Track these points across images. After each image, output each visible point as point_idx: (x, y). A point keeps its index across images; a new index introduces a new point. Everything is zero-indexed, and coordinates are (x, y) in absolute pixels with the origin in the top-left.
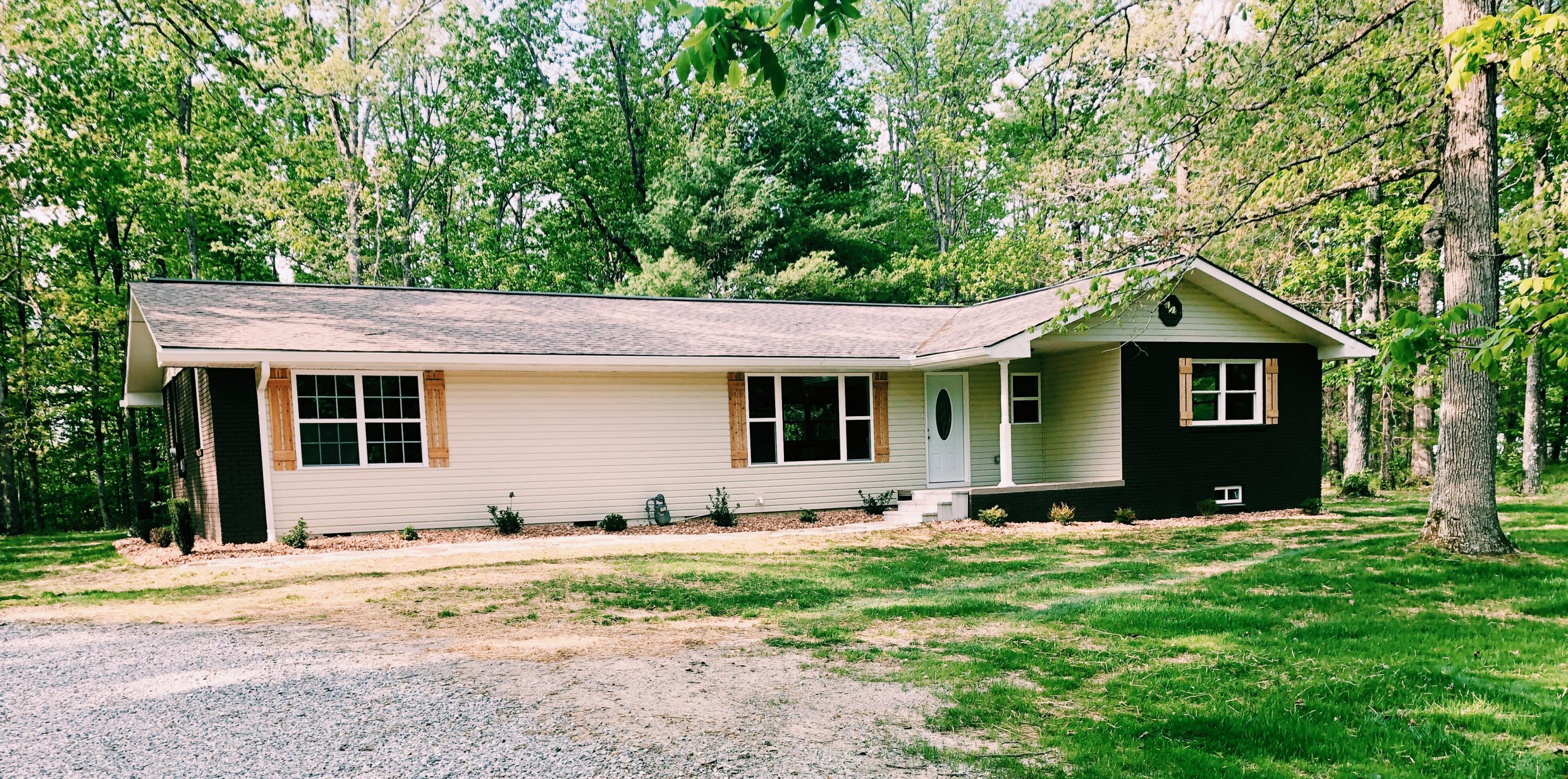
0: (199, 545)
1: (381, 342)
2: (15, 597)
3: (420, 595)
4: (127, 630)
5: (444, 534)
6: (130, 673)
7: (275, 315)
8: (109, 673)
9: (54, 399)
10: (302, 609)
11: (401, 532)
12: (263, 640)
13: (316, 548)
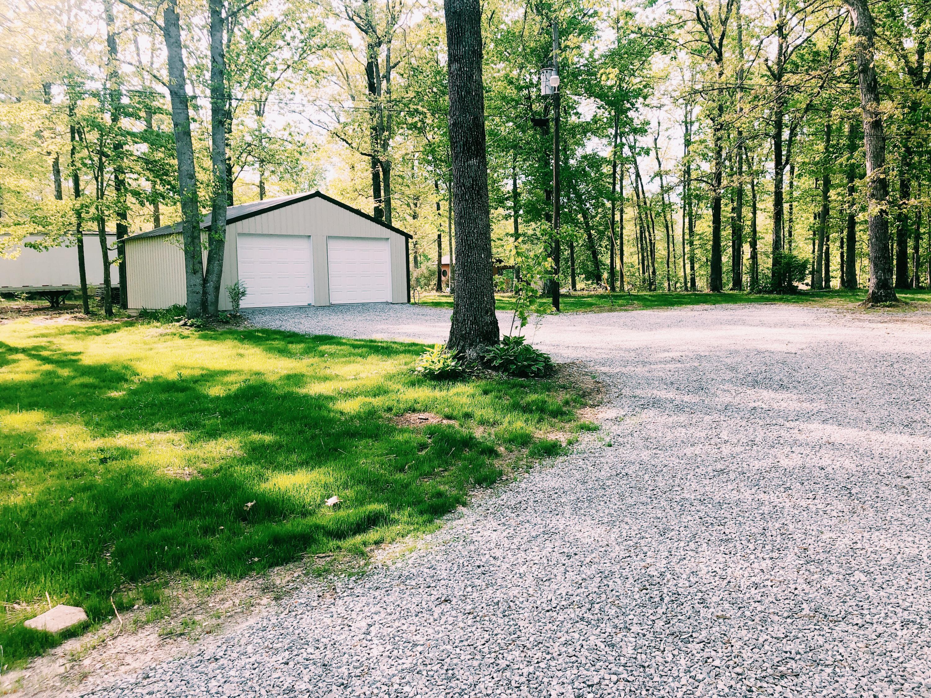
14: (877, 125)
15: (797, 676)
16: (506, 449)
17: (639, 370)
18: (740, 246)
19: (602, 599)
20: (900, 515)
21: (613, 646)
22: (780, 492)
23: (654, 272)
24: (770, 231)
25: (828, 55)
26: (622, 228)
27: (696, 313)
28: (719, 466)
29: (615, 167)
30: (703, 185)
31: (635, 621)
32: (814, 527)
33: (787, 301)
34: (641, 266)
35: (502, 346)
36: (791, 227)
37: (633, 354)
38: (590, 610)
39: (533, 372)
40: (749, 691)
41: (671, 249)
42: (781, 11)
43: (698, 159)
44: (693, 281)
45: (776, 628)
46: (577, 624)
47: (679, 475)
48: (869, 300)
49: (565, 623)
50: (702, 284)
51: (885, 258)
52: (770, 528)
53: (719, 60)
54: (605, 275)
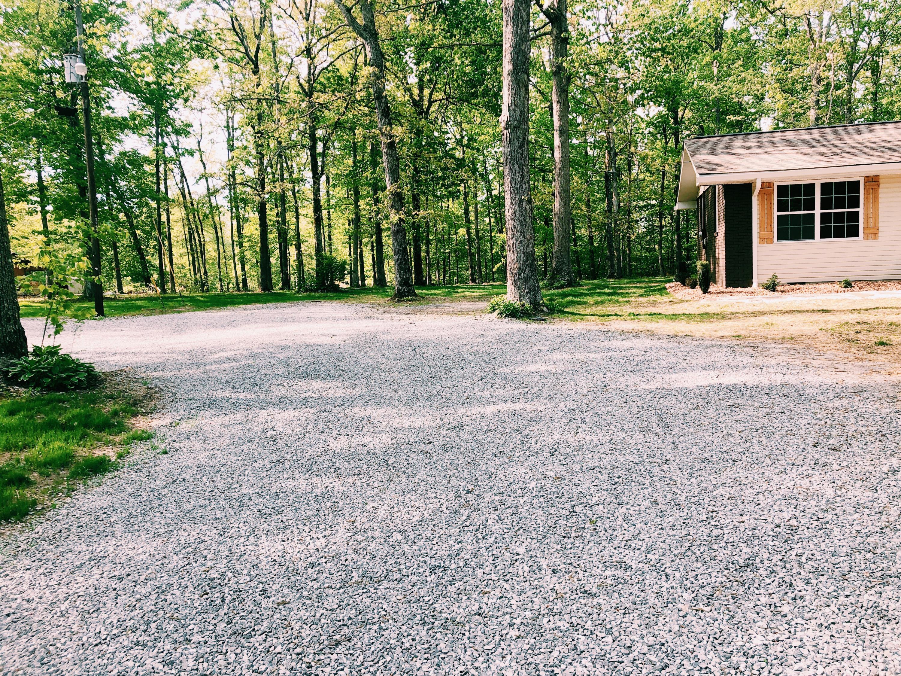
0: (712, 288)
1: (835, 160)
2: (616, 315)
3: (859, 327)
4: (672, 340)
5: (871, 284)
6: (673, 369)
7: (766, 150)
8: (661, 366)
9: (641, 208)
10: (775, 333)
11: (840, 282)
12: (753, 353)
13: (783, 291)
14: (391, 146)
15: (349, 640)
16: (41, 474)
17: (194, 372)
18: (286, 248)
19: (159, 616)
20: (425, 476)
21: (172, 663)
22: (331, 473)
23: (206, 273)
24: (312, 235)
25: (350, 80)
26: (169, 229)
27: (248, 312)
28: (275, 457)
29: (157, 166)
30: (248, 190)
31: (195, 631)
32: (359, 500)
33: (330, 299)
34: (192, 267)
35: (31, 358)
36: (330, 232)
37: (187, 356)
38: (145, 631)
39: (73, 384)
40: (308, 667)
41: (221, 251)
42: (307, 35)
43: (242, 164)
44: (245, 281)
45: (331, 601)
46: (131, 651)
47: (237, 473)
48: (396, 296)
49: (117, 654)
50: (253, 284)
51: (405, 259)
52: (324, 509)
53: (256, 71)
54: (155, 276)
